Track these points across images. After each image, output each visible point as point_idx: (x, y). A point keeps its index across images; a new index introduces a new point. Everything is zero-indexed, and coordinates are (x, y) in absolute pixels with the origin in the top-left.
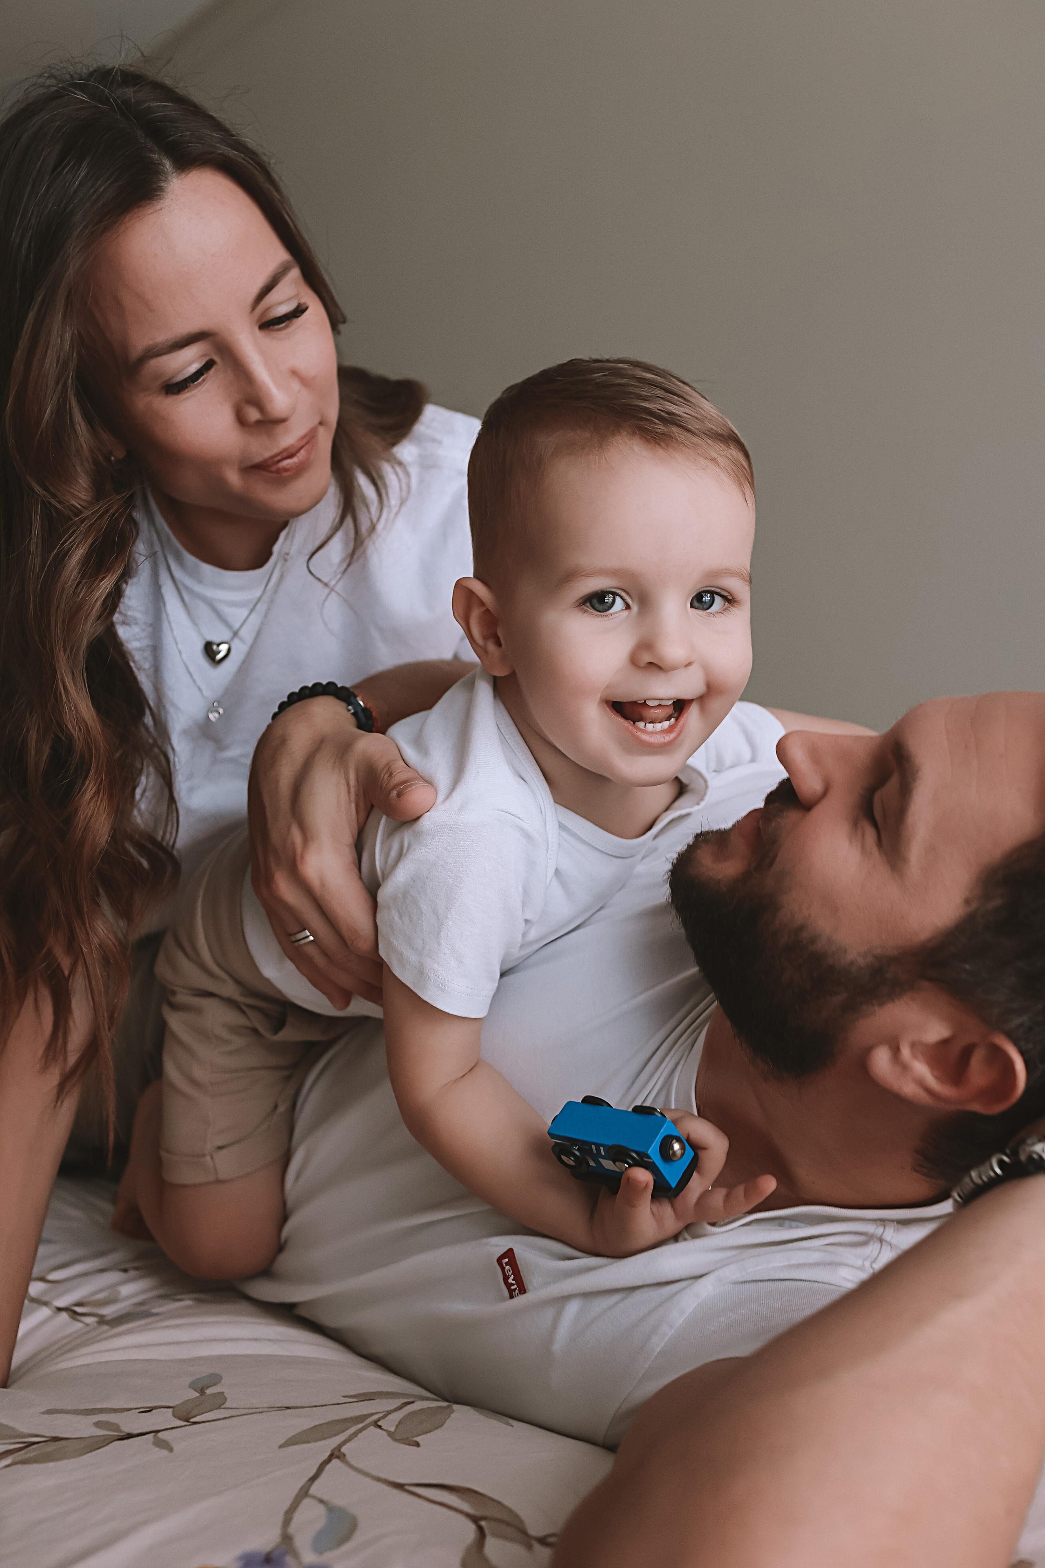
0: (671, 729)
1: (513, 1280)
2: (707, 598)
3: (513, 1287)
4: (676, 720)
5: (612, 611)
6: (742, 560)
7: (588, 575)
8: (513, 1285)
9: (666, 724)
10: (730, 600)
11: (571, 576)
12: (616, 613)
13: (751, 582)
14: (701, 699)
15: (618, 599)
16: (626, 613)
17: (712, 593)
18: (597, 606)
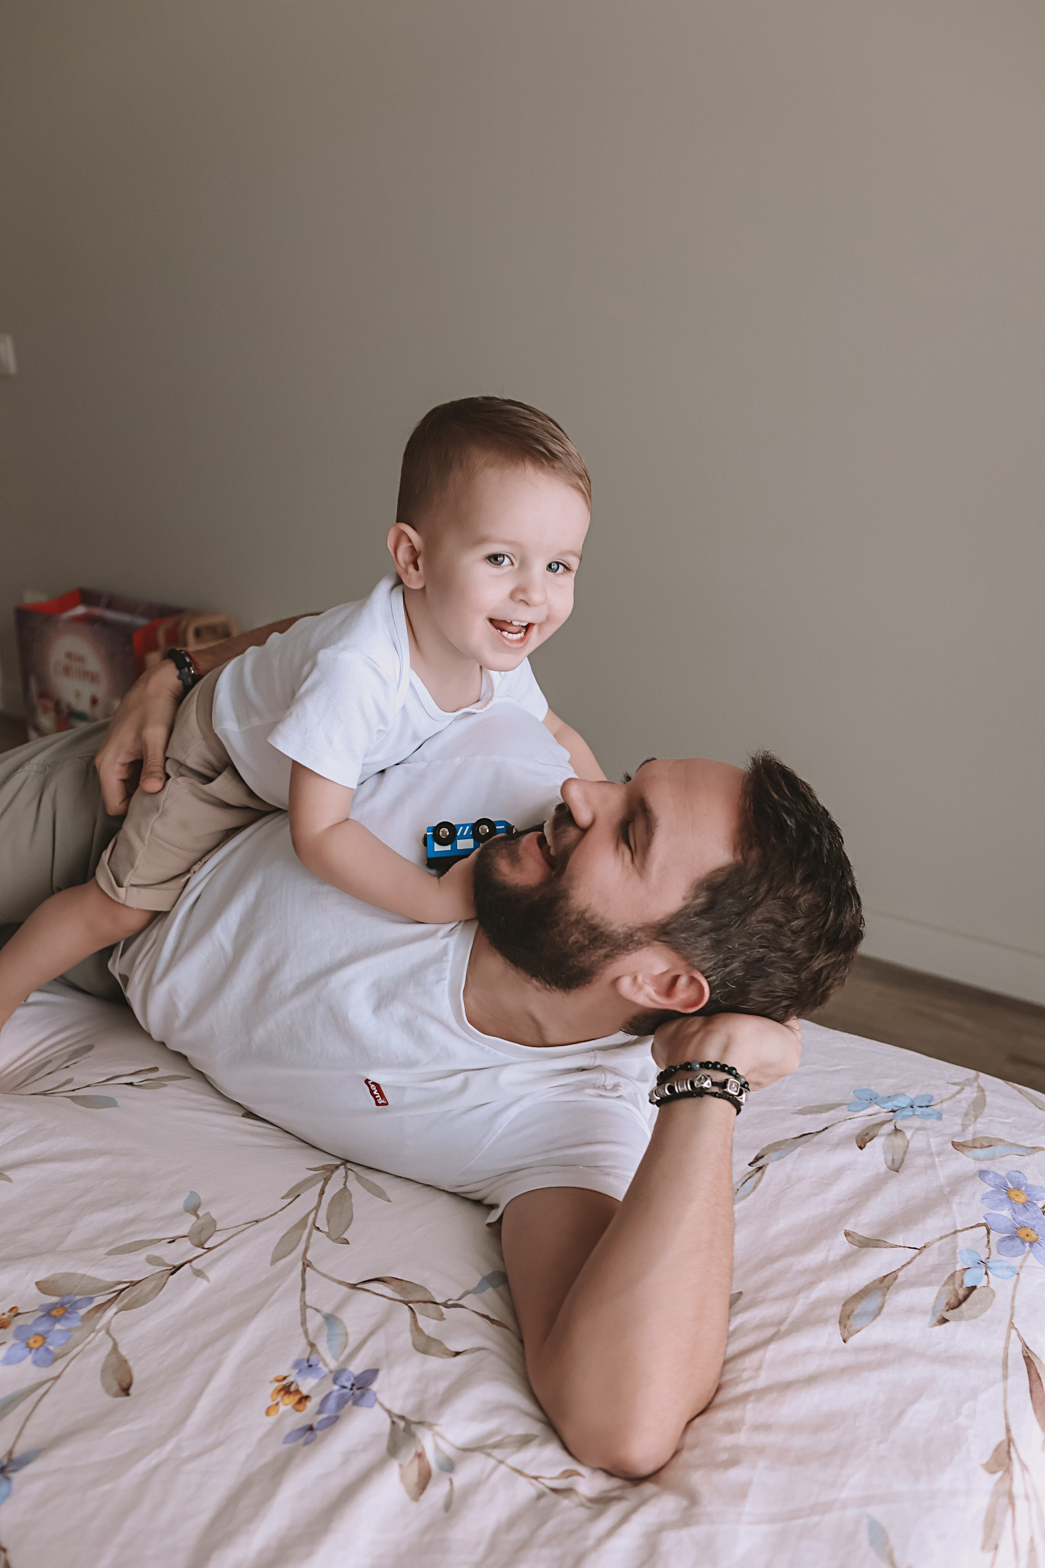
0: (521, 640)
1: (377, 1092)
2: (554, 566)
3: (377, 1097)
4: (525, 634)
5: (503, 564)
6: (578, 547)
7: (495, 542)
8: (377, 1095)
9: (519, 636)
10: (567, 569)
11: (483, 540)
12: (505, 566)
13: (581, 560)
14: (540, 625)
15: (506, 558)
16: (511, 567)
17: (558, 563)
18: (494, 562)
